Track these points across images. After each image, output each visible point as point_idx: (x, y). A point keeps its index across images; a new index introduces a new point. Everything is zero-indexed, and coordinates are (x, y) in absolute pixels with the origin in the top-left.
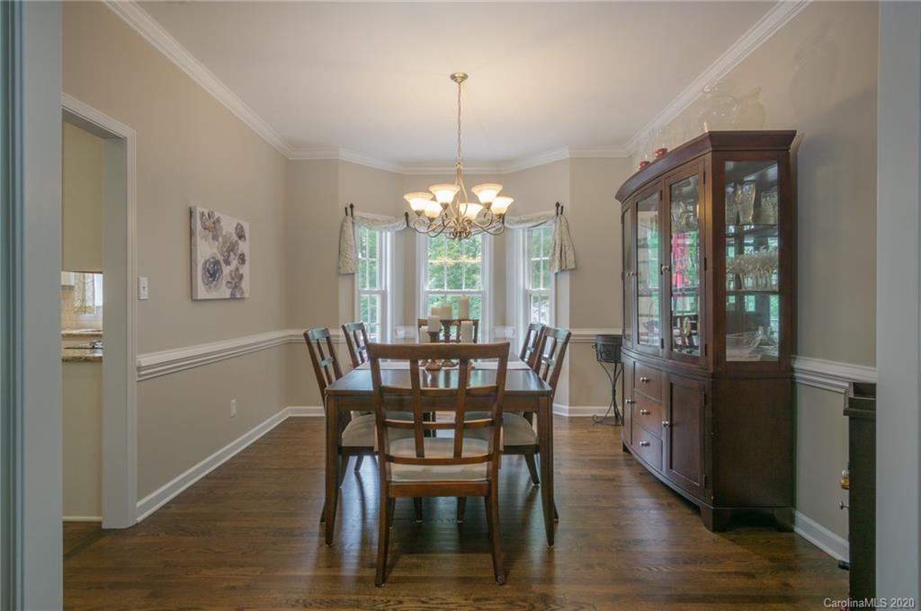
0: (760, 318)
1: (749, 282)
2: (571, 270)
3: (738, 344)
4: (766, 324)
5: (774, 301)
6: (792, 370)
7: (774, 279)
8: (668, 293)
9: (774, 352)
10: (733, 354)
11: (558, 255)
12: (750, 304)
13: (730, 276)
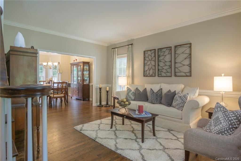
0: (87, 80)
1: (86, 76)
2: (61, 73)
3: (85, 82)
4: (87, 81)
5: (88, 78)
6: (89, 85)
7: (88, 76)
8: (78, 77)
9: (88, 83)
10: (84, 83)
11: (59, 70)
12: (86, 79)
13: (84, 76)
